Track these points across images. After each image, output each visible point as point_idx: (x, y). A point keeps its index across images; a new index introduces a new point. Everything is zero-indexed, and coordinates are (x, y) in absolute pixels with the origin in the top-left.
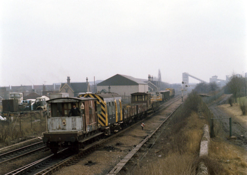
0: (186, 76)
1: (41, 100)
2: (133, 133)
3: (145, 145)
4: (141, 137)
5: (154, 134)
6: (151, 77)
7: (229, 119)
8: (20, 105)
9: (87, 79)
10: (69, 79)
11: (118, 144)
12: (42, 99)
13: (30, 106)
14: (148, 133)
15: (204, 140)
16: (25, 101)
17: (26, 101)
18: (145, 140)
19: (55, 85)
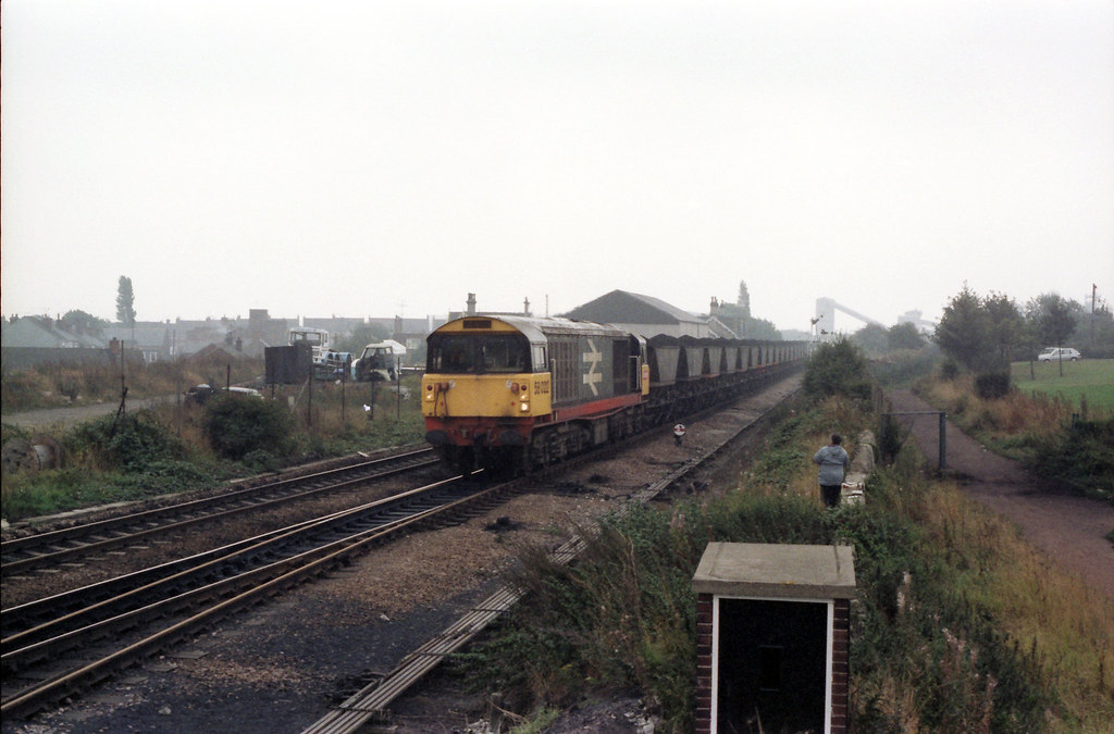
0: (826, 308)
1: (382, 352)
2: (648, 452)
3: (678, 484)
4: (669, 465)
5: (710, 459)
6: (719, 303)
7: (938, 416)
8: (318, 366)
9: (527, 303)
10: (471, 301)
11: (596, 479)
12: (385, 349)
13: (349, 369)
14: (690, 453)
15: (857, 471)
16: (334, 354)
17: (337, 356)
18: (680, 472)
19: (434, 320)
